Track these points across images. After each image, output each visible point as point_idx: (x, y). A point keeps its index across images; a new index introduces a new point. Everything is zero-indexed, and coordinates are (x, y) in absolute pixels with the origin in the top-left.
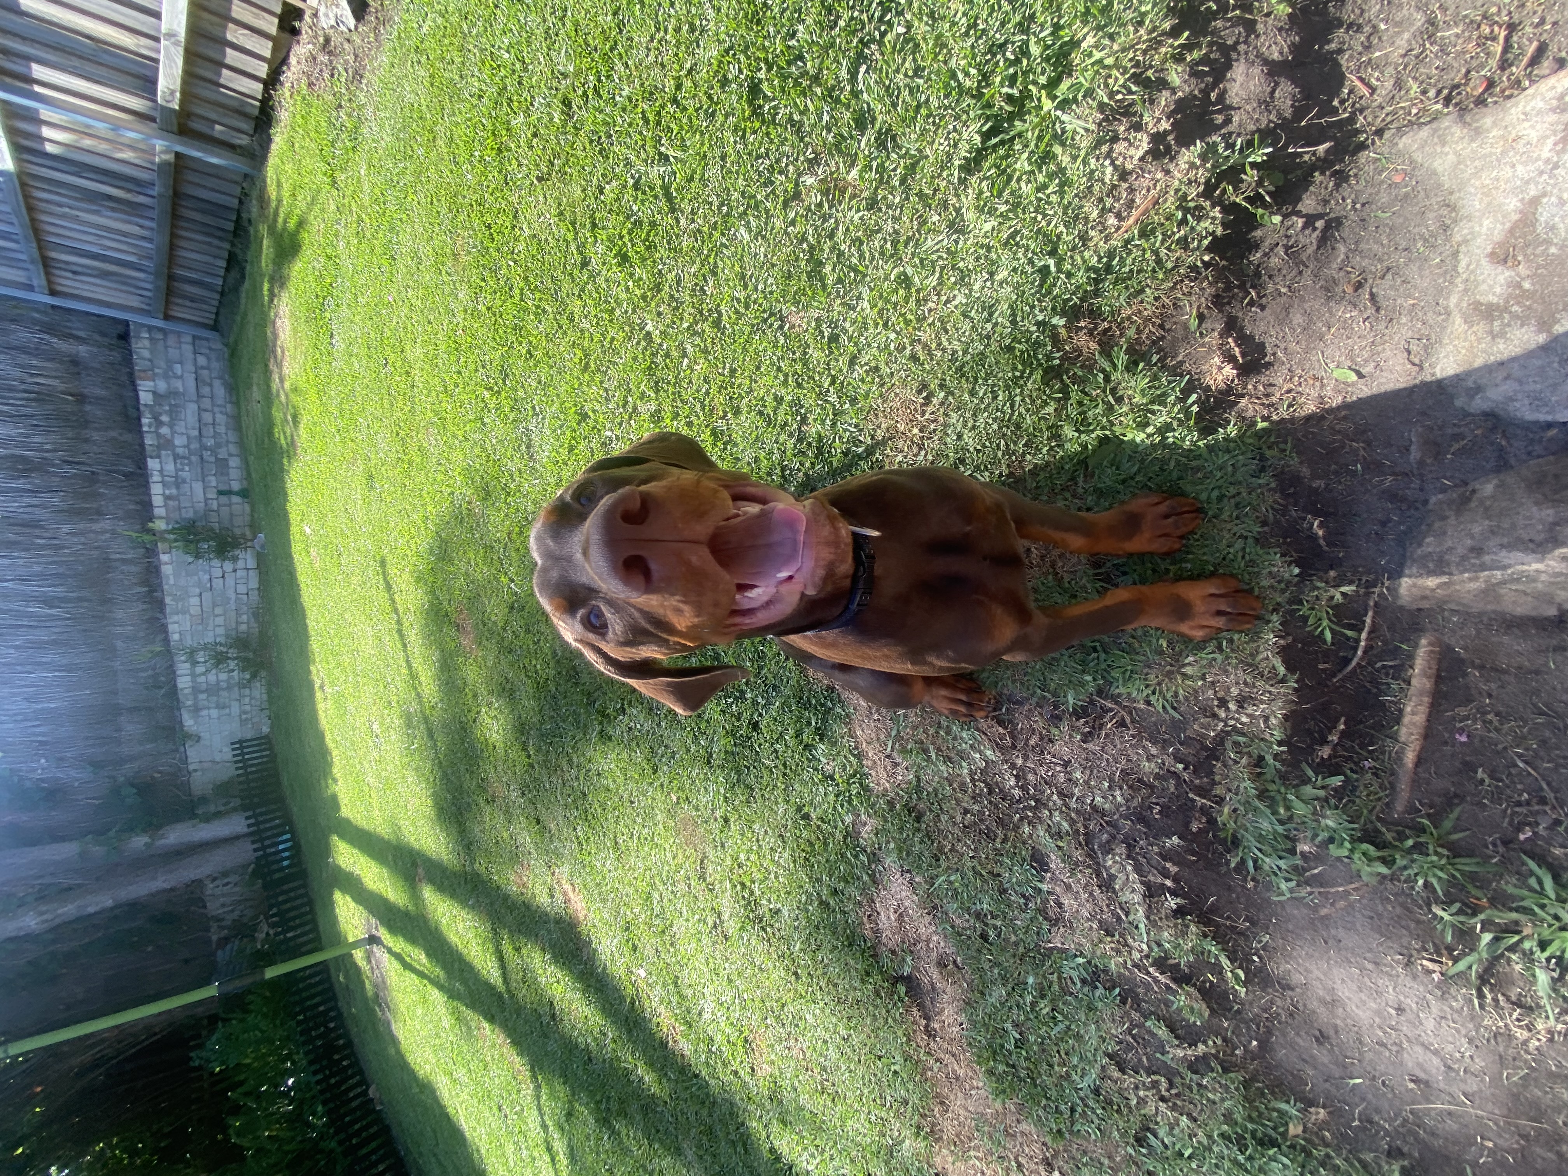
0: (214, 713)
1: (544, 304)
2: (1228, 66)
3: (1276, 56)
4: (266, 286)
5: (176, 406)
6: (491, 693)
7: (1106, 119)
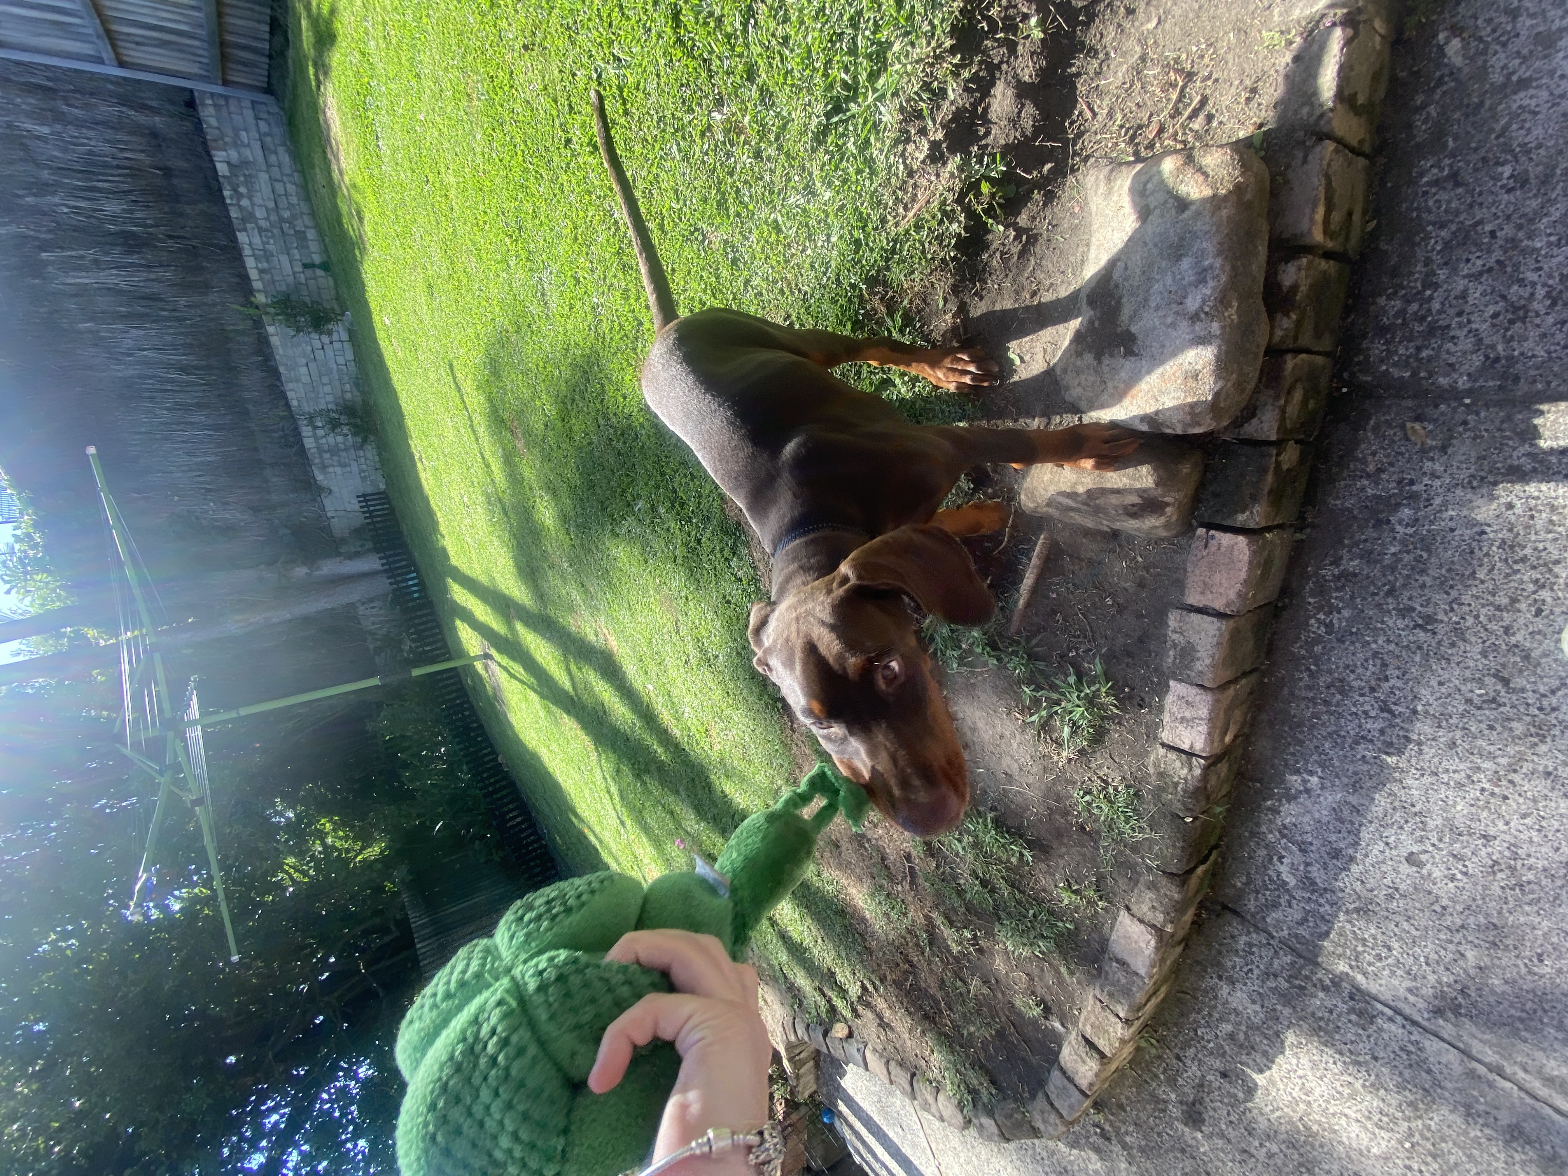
0: (338, 470)
1: (542, 171)
2: (993, 84)
3: (1027, 78)
4: (311, 71)
5: (250, 176)
6: (541, 488)
7: (904, 120)
